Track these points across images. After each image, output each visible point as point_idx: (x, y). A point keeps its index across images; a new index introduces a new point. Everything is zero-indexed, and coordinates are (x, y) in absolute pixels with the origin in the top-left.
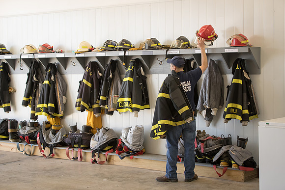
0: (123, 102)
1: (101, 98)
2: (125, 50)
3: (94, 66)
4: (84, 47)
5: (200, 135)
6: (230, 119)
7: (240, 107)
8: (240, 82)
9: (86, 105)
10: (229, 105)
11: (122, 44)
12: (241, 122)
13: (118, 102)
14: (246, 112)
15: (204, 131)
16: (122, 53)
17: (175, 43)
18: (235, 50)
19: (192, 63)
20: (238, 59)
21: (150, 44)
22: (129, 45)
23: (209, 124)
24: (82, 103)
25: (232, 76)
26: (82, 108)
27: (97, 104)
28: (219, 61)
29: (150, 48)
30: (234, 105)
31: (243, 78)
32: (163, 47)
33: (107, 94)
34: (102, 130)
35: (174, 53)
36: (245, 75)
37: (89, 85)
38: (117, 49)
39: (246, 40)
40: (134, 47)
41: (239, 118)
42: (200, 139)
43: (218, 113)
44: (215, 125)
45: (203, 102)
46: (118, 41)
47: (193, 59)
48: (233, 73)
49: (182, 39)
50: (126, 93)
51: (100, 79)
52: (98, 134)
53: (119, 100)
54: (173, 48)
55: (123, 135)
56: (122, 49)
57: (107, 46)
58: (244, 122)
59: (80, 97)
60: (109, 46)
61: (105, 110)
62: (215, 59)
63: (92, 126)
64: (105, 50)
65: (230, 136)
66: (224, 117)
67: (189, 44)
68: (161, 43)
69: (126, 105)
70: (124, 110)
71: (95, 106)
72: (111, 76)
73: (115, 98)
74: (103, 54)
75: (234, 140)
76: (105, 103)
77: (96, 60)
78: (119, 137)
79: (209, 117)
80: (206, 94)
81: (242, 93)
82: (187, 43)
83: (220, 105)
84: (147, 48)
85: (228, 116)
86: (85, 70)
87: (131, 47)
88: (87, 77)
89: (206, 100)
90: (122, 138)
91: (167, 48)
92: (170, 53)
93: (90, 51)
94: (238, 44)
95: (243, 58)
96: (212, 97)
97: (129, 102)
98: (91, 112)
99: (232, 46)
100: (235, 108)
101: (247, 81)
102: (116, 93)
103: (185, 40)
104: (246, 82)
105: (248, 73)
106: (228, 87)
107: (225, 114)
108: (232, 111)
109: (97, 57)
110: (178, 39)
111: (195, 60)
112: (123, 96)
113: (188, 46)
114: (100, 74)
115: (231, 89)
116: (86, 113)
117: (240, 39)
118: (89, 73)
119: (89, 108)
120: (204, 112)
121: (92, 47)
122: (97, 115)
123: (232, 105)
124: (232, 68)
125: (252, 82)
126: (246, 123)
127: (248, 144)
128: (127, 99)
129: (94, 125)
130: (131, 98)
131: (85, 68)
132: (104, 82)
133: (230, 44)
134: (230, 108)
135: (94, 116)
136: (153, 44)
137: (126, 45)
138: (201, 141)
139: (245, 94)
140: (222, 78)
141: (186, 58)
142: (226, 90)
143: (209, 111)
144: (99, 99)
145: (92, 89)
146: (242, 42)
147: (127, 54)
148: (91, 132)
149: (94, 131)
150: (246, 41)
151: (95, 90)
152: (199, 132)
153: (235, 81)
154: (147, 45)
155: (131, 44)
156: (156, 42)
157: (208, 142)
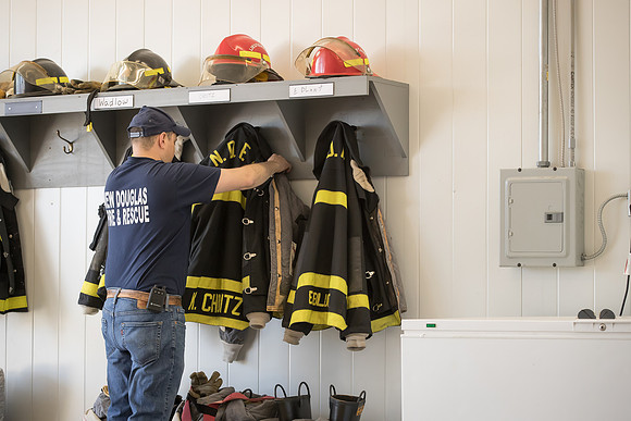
5: (202, 389)
6: (305, 328)
7: (337, 283)
8: (340, 199)
10: (305, 279)
12: (343, 335)
14: (361, 301)
15: (216, 374)
18: (325, 90)
20: (334, 125)
21: (32, 76)
29: (33, 90)
30: (319, 280)
31: (350, 187)
32: (76, 87)
35: (115, 106)
36: (358, 175)
39: (360, 55)
41: (336, 320)
42: (201, 401)
48: (317, 172)
49: (143, 59)
54: (112, 86)
58: (351, 338)
65: (304, 392)
66: (286, 321)
67: (167, 76)
68: (72, 73)
75: (320, 404)
81: (349, 235)
82: (161, 71)
84: (21, 88)
91: (93, 90)
92: (103, 107)
94: (335, 69)
95: (355, 120)
99: (311, 75)
100: (324, 292)
101: (363, 196)
103: (153, 61)
104: (361, 201)
105: (366, 170)
106: (301, 219)
107: (290, 309)
108: (314, 298)
110: (132, 58)
113: (165, 81)
117: (339, 50)
123: (315, 280)
124: (312, 157)
125: (382, 203)
126: (358, 339)
127: (365, 413)
133: (308, 72)
134: (305, 289)
136: (41, 77)
138: (203, 409)
139: (357, 242)
146: (348, 63)
150: (359, 62)
152: (198, 379)
153: (323, 197)
154: (21, 79)
156: (54, 71)
157: (228, 410)
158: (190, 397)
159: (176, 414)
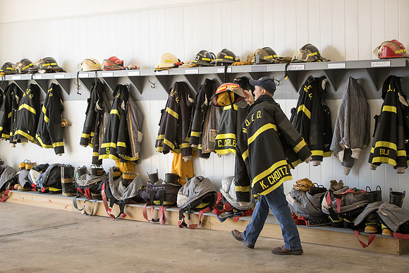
0: (223, 140)
1: (193, 134)
2: (226, 65)
3: (182, 88)
4: (167, 61)
5: (336, 187)
6: (378, 164)
7: (393, 146)
8: (394, 109)
9: (170, 144)
10: (378, 144)
11: (221, 56)
12: (395, 168)
13: (217, 140)
14: (403, 153)
15: (341, 181)
16: (221, 70)
17: (298, 54)
18: (387, 64)
19: (324, 82)
20: (390, 77)
21: (262, 56)
22: (232, 58)
23: (349, 171)
24: (165, 141)
25: (382, 101)
26: (165, 148)
27: (186, 142)
28: (363, 80)
29: (263, 62)
30: (385, 144)
31: (398, 104)
32: (281, 60)
33: (200, 128)
34: (193, 180)
35: (297, 69)
36: (401, 99)
37: (175, 115)
38: (214, 63)
39: (403, 48)
40: (239, 61)
41: (392, 162)
42: (335, 193)
43: (362, 155)
44: (357, 172)
45: (339, 139)
46: (217, 52)
47: (324, 77)
48: (383, 97)
49: (308, 48)
50: (228, 126)
51: (191, 107)
52: (188, 185)
53: (218, 137)
54: (295, 61)
55: (224, 187)
56: (222, 64)
57: (200, 59)
58: (399, 168)
59: (162, 132)
60: (204, 59)
61: (198, 152)
62: (357, 76)
63: (180, 174)
64: (197, 66)
65: (379, 189)
66: (370, 161)
67: (318, 56)
68: (278, 55)
69: (228, 143)
70: (226, 151)
71: (184, 145)
72: (206, 102)
73: (212, 134)
74: (195, 71)
75: (386, 194)
76: (197, 141)
77: (184, 80)
78: (219, 190)
79: (349, 162)
80: (343, 128)
81: (397, 124)
82: (316, 53)
83: (364, 143)
84: (258, 61)
85: (375, 160)
86: (169, 94)
87: (235, 61)
88: (172, 104)
89: (343, 136)
90: (222, 191)
91: (287, 61)
92: (292, 69)
93: (176, 66)
94: (391, 54)
95: (398, 74)
96: (352, 133)
97: (232, 139)
98: (178, 153)
99: (382, 59)
100: (387, 149)
102: (213, 127)
103: (313, 49)
104: (403, 110)
105: (405, 97)
106: (376, 117)
107: (372, 156)
108: (382, 152)
109: (187, 76)
110: (303, 48)
111: (328, 79)
112: (223, 131)
113: (318, 58)
114: (191, 100)
115: (381, 120)
116: (171, 155)
117: (393, 47)
118: (174, 98)
119: (175, 148)
120: (341, 154)
121: (180, 61)
122: (186, 159)
123: (382, 144)
124: (381, 90)
126: (402, 169)
127: (405, 200)
128: (229, 136)
129: (182, 174)
130: (236, 134)
131: (169, 92)
132: (196, 111)
133: (379, 55)
134: (378, 148)
135: (182, 160)
136: (267, 55)
137: (227, 58)
138: (336, 196)
139: (401, 128)
140: (368, 104)
141: (315, 76)
142: (373, 121)
143: (348, 153)
144: (189, 136)
145: (179, 121)
146: (397, 52)
147: (229, 70)
148: (177, 183)
149: (182, 181)
150: (402, 51)
151: (183, 122)
152: (333, 183)
153: (386, 108)
154: (258, 57)
155: (234, 57)
156: (271, 52)
157: (346, 197)
158: (330, 190)
159: (325, 198)
